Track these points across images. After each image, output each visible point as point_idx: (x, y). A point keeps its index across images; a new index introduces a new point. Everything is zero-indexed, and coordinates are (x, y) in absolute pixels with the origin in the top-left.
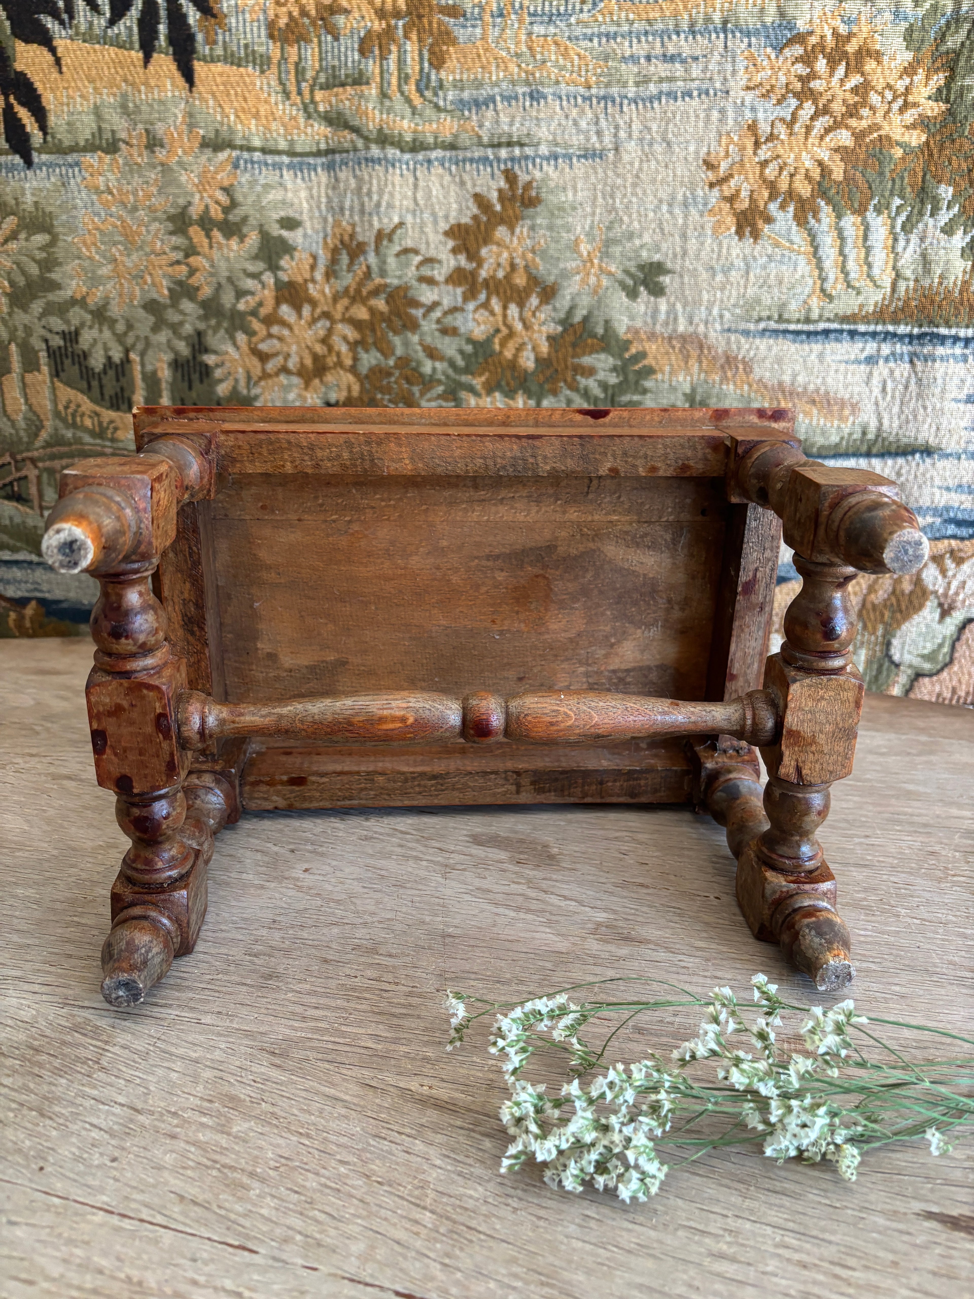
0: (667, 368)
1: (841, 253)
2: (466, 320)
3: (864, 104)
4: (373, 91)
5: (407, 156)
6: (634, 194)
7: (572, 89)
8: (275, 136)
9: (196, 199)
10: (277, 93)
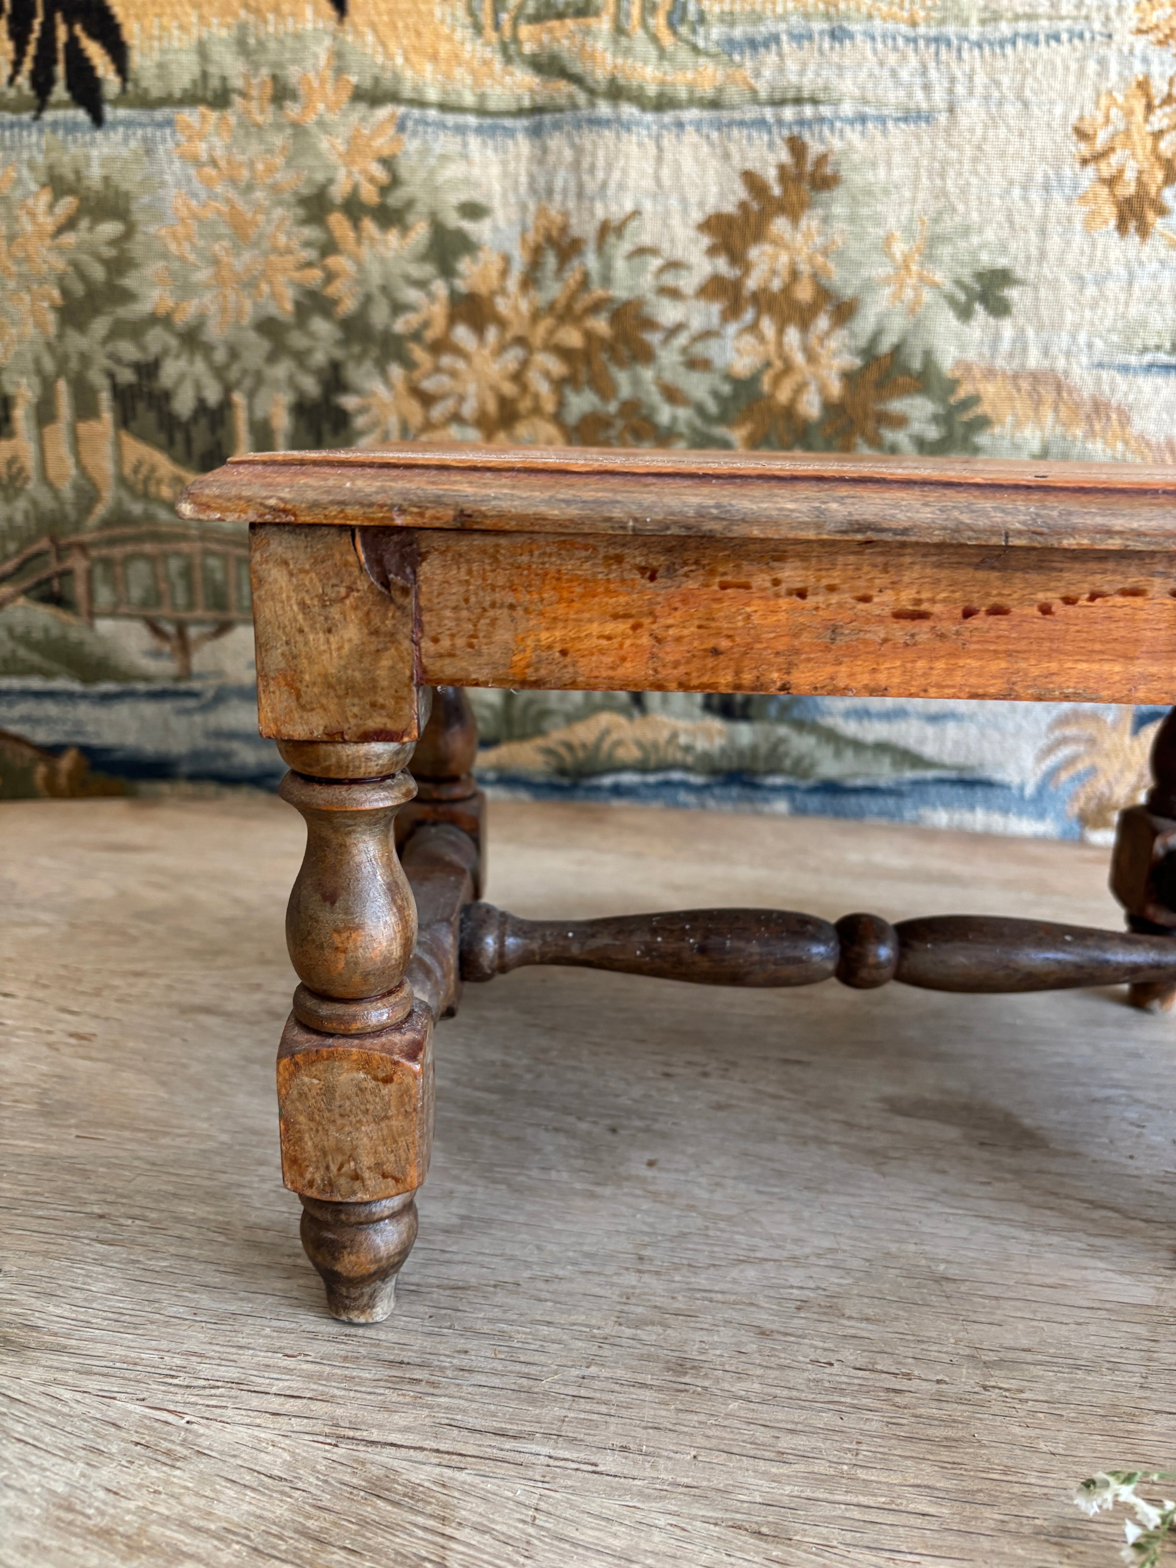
0: (1009, 419)
2: (723, 349)
4: (604, 25)
5: (649, 117)
6: (975, 173)
7: (890, 26)
8: (459, 86)
9: (341, 174)
10: (464, 26)
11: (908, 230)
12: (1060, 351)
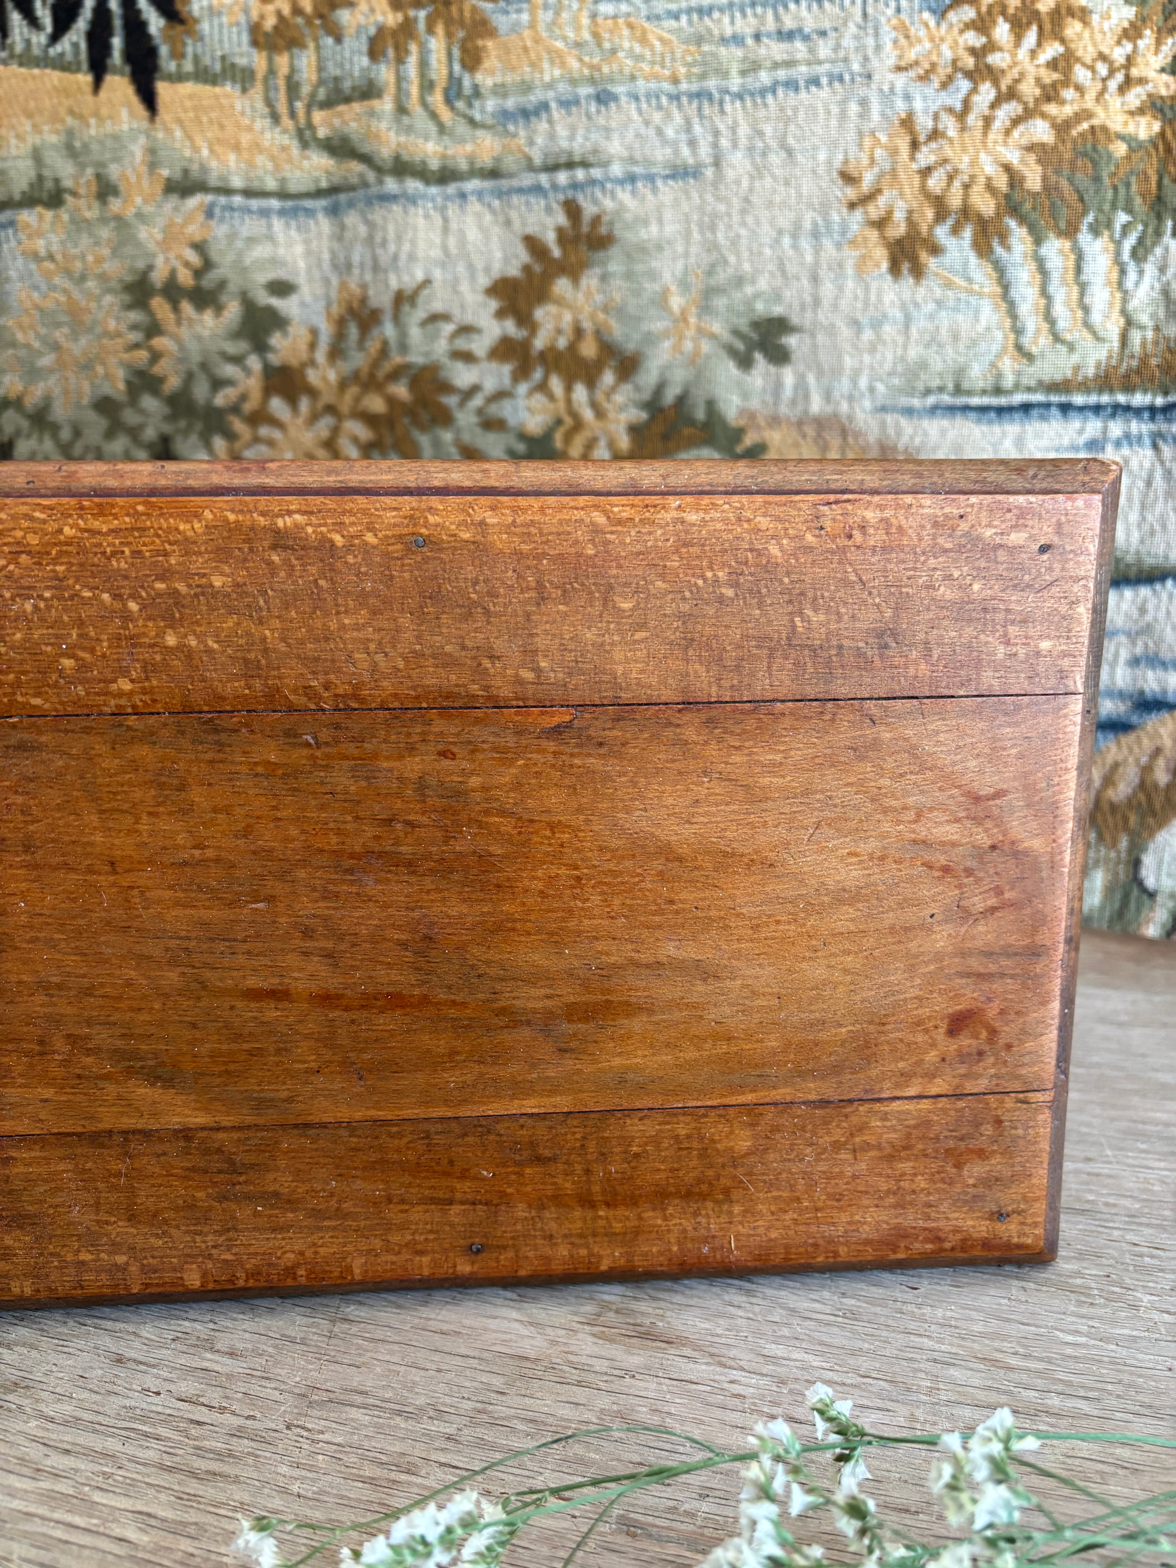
1: (1044, 292)
2: (515, 408)
3: (1066, 82)
4: (386, 105)
6: (744, 224)
7: (653, 85)
8: (260, 173)
9: (160, 261)
10: (263, 117)
11: (684, 285)
12: (842, 396)
